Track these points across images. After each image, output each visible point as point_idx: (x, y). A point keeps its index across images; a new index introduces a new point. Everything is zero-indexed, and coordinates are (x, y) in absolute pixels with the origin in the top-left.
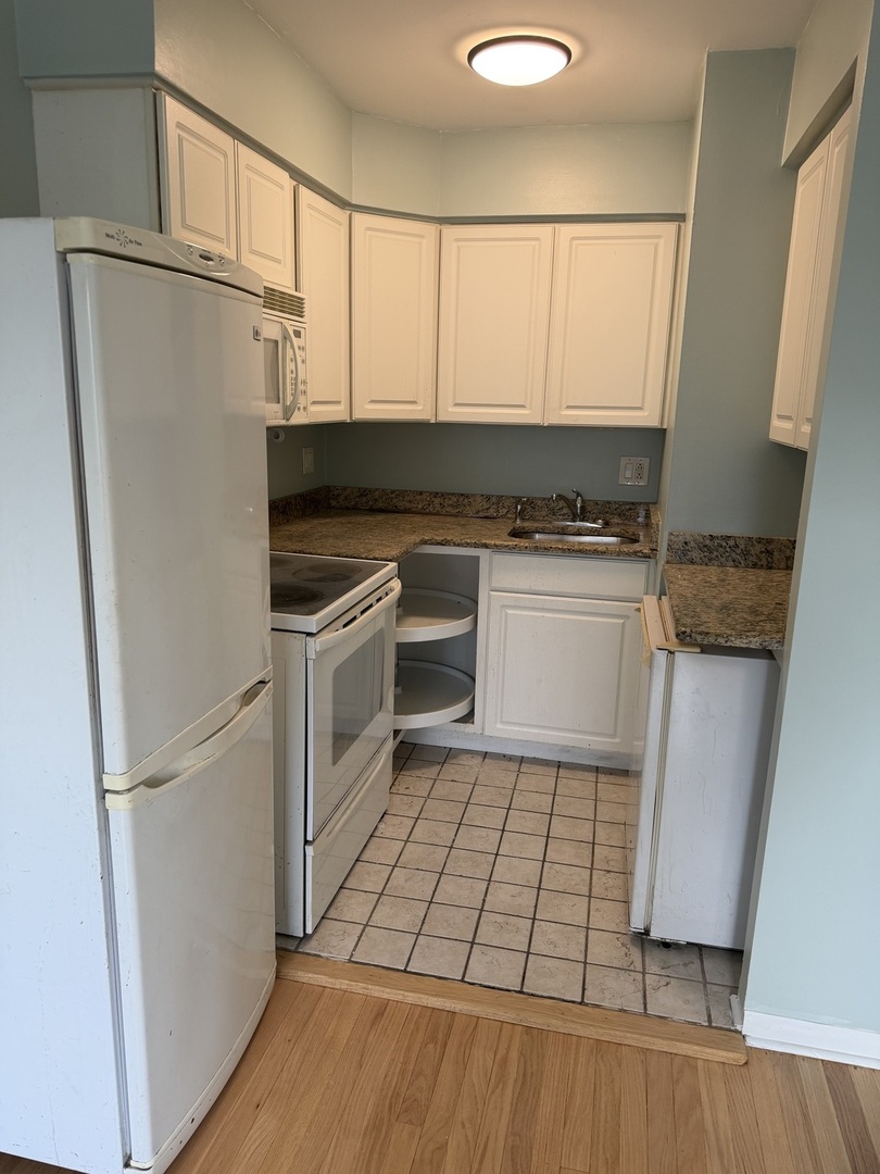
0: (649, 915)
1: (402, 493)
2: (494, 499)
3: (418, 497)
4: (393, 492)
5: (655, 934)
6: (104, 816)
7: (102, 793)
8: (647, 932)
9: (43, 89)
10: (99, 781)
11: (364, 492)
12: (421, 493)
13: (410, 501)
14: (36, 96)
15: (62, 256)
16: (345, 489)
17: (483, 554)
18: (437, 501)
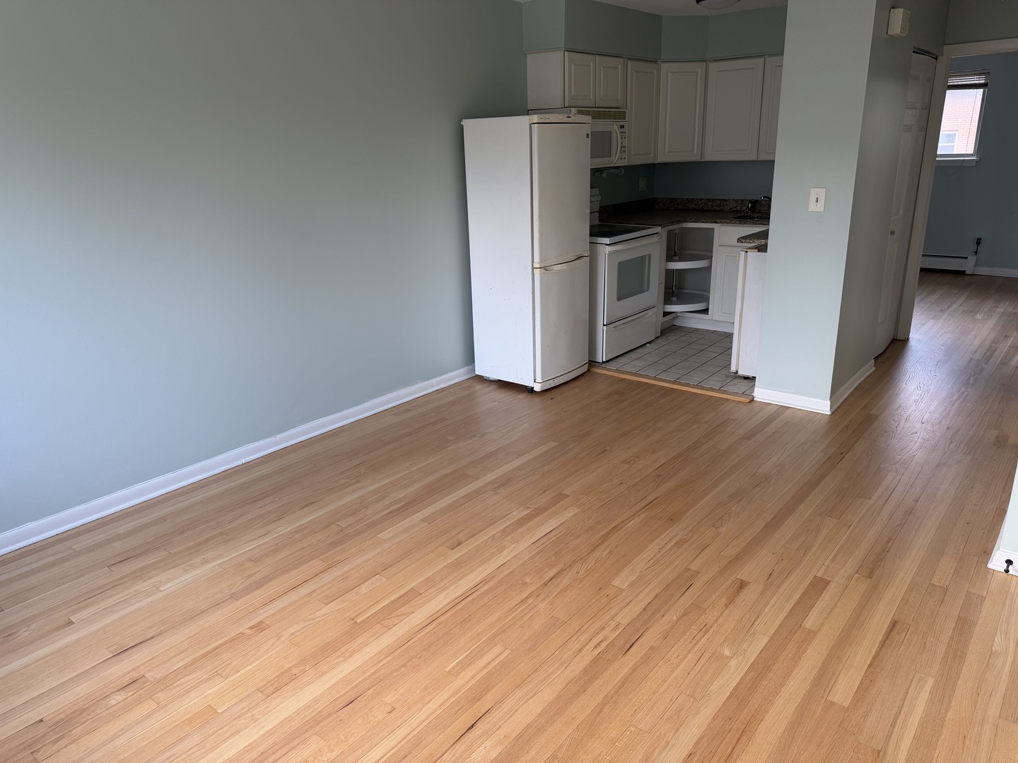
0: (738, 365)
1: (692, 200)
2: (739, 202)
3: (700, 202)
4: (687, 199)
5: (740, 373)
6: (533, 274)
7: (533, 268)
8: (737, 372)
9: (530, 53)
10: (533, 265)
11: (673, 200)
12: (702, 200)
13: (696, 204)
14: (528, 56)
15: (530, 125)
16: (663, 199)
17: (716, 226)
18: (710, 203)
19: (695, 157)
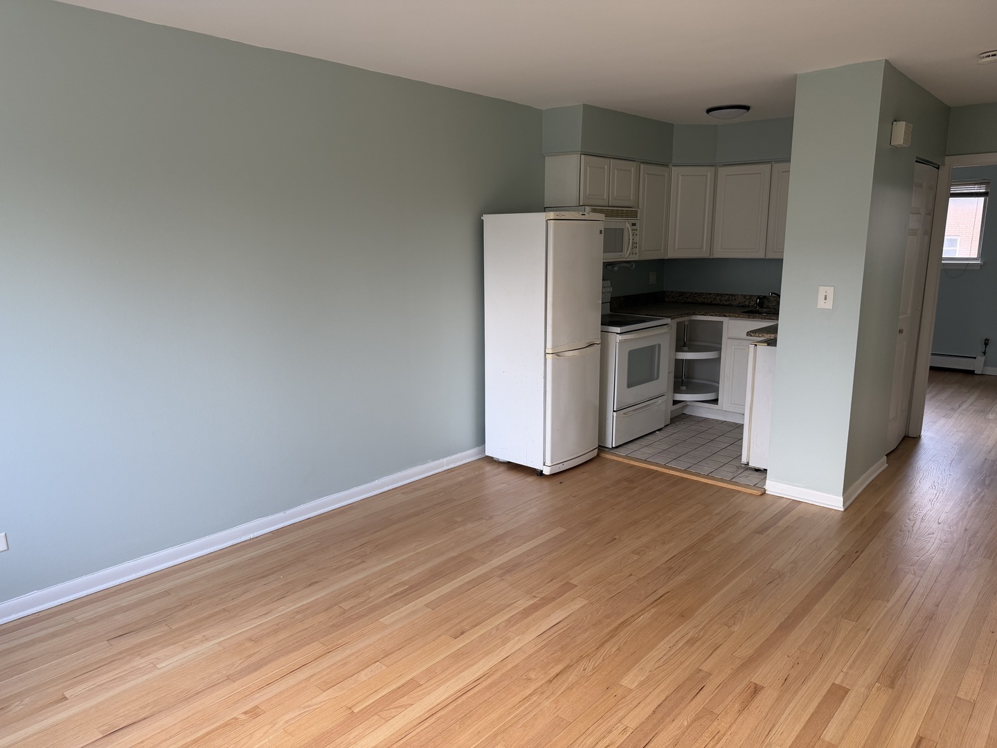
0: (748, 456)
1: (701, 294)
2: (748, 297)
3: (709, 296)
4: (696, 293)
5: (751, 465)
6: (545, 359)
7: (546, 354)
8: (748, 464)
9: (549, 156)
10: (545, 351)
11: (682, 294)
12: (710, 294)
13: (704, 298)
14: (546, 158)
15: (547, 221)
16: (672, 292)
17: (724, 320)
18: (718, 298)
19: (703, 254)
